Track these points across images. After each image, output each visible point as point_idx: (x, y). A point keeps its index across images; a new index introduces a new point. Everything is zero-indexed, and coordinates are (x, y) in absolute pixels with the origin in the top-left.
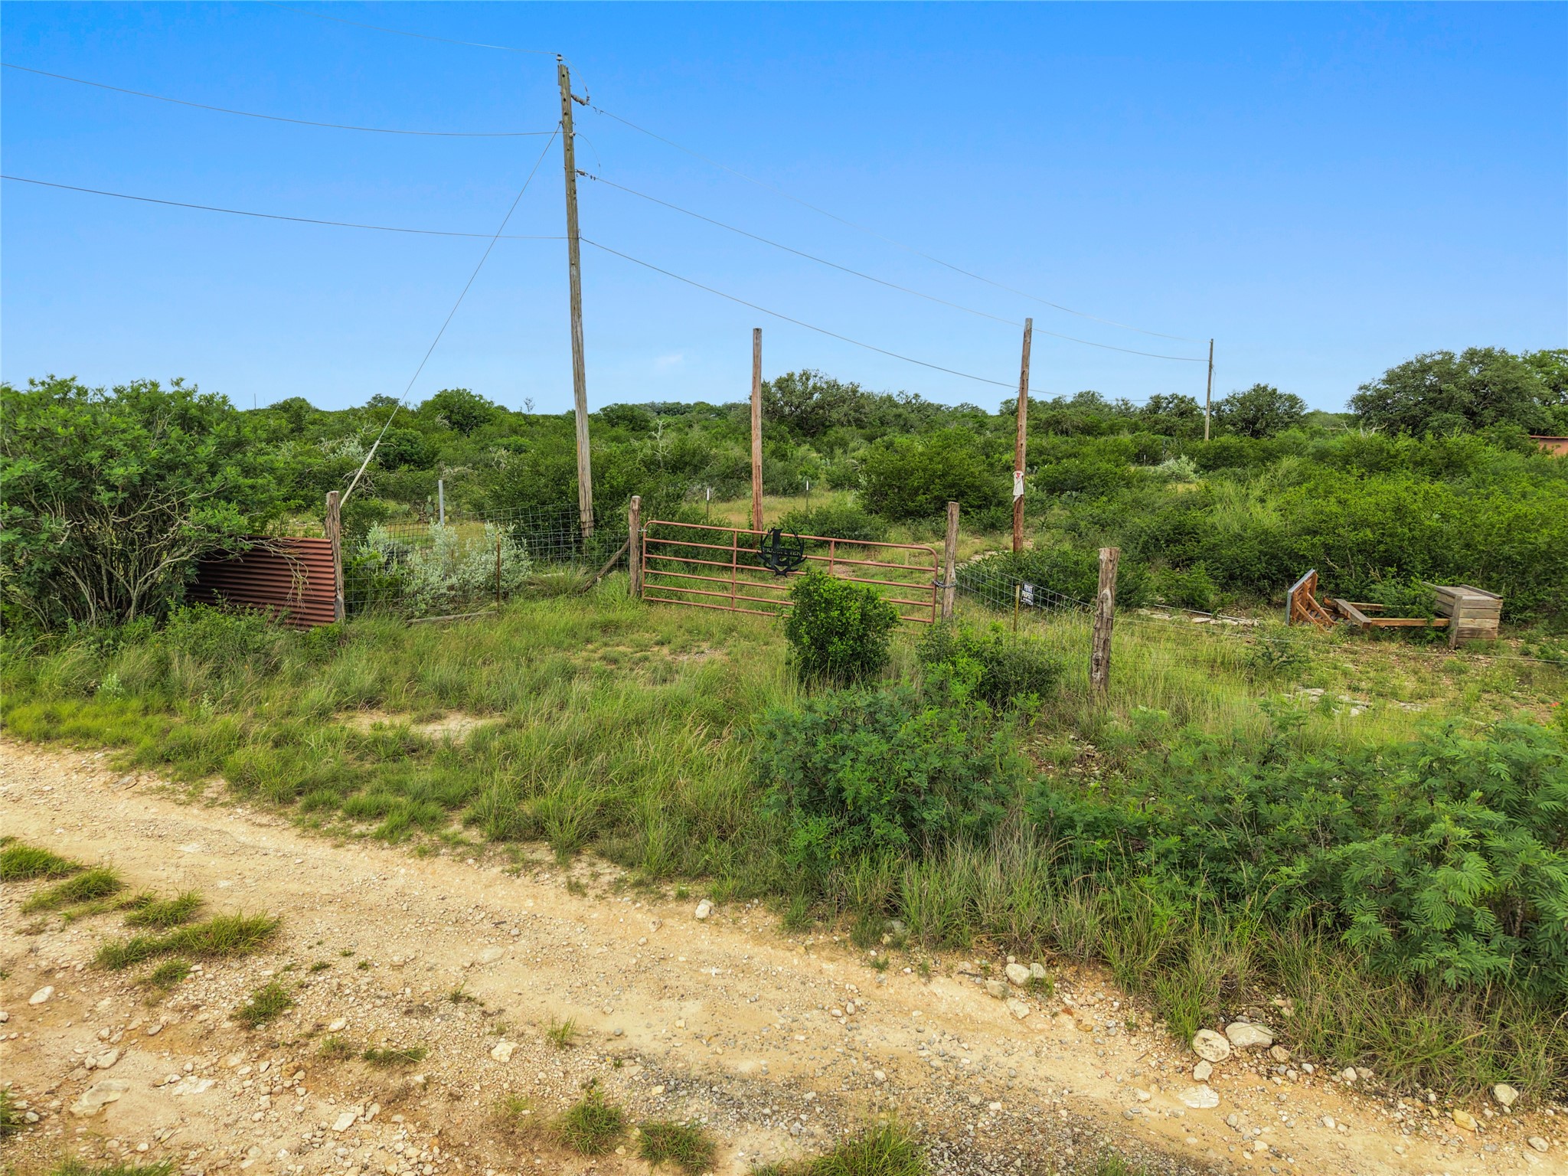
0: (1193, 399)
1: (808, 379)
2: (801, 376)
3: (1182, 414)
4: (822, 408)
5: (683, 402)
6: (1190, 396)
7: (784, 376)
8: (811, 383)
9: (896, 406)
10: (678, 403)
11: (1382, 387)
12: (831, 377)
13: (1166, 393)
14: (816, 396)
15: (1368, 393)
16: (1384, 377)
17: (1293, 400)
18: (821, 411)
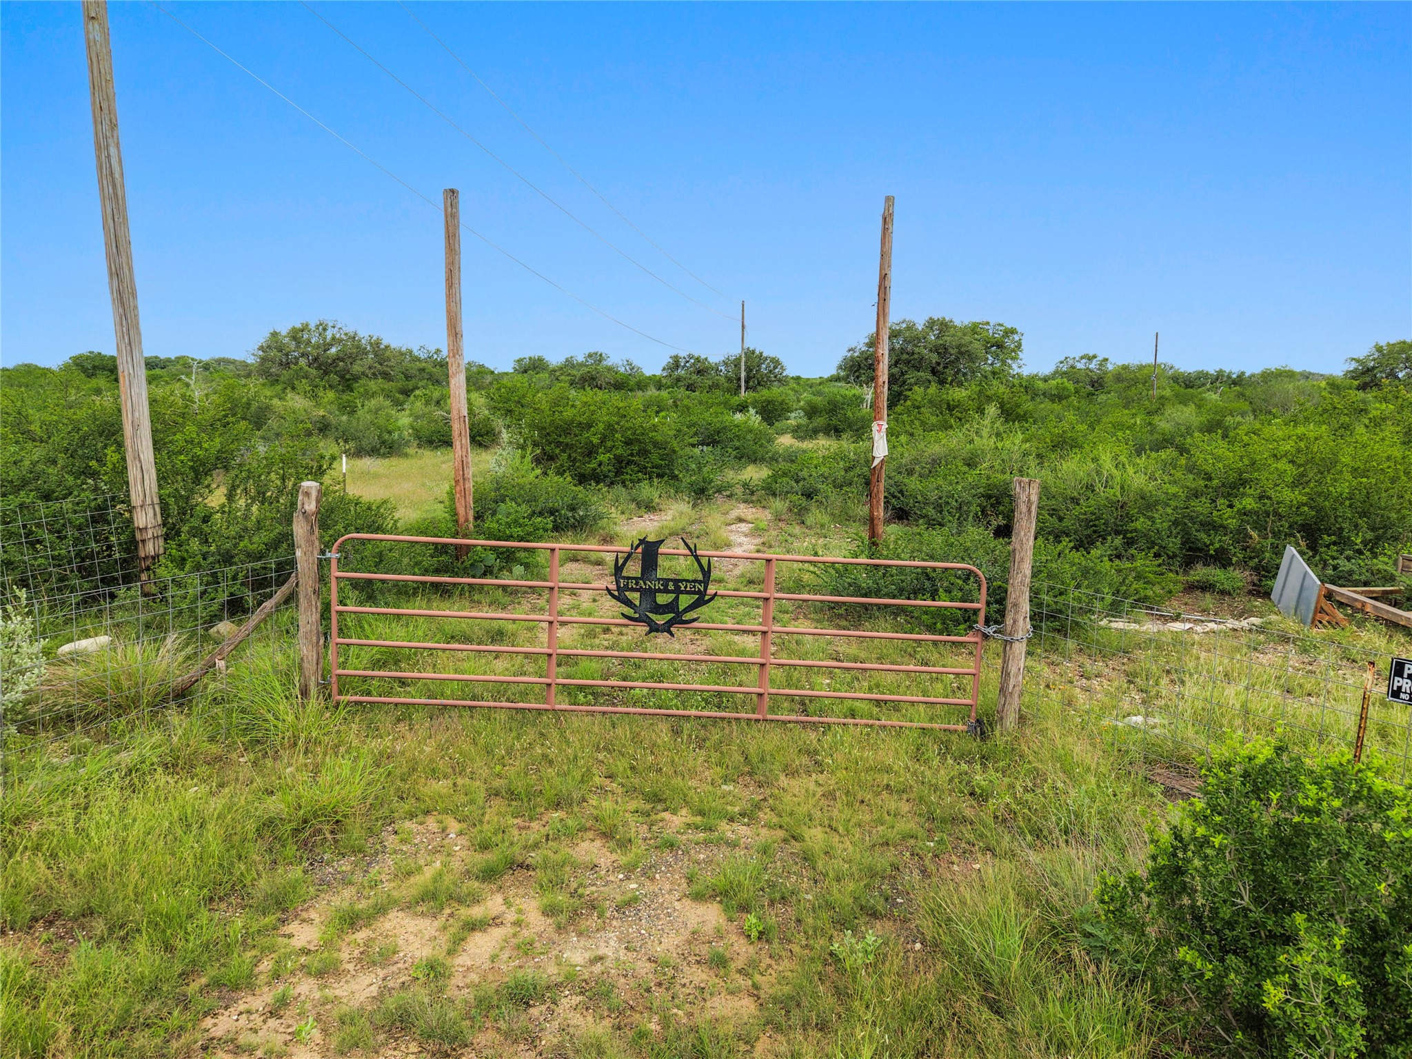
0: (706, 359)
1: (325, 330)
2: (317, 327)
3: (699, 372)
4: (342, 360)
5: (162, 356)
6: (703, 357)
7: (299, 326)
8: (329, 334)
9: (418, 359)
10: (156, 357)
11: (864, 349)
12: (350, 330)
13: (683, 354)
14: (333, 350)
15: (856, 355)
16: (867, 340)
17: (776, 362)
18: (341, 363)
